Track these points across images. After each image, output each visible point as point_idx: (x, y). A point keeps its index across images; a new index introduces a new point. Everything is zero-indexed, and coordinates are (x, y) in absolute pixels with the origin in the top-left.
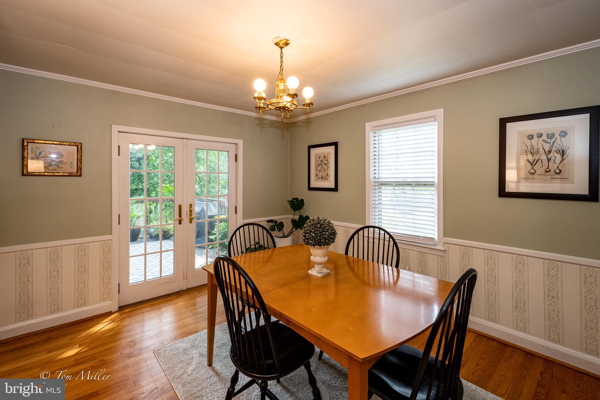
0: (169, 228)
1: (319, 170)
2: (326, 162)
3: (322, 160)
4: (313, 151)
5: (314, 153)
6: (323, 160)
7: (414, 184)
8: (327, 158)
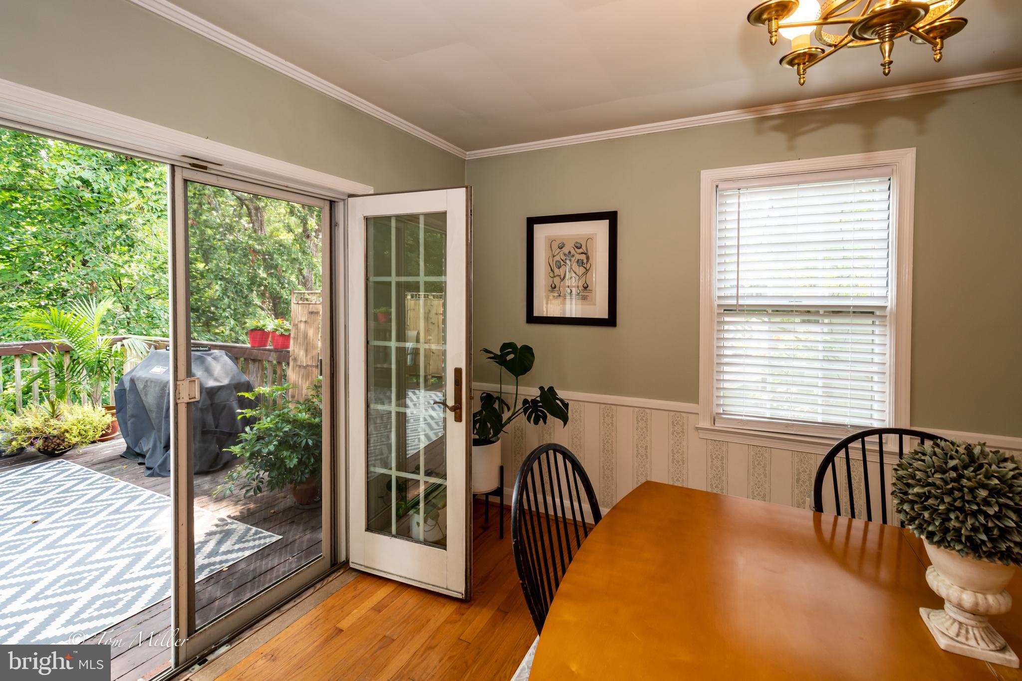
0: (66, 427)
1: (559, 276)
2: (583, 257)
3: (570, 252)
4: (542, 232)
5: (546, 237)
6: (573, 252)
7: (821, 312)
8: (584, 247)
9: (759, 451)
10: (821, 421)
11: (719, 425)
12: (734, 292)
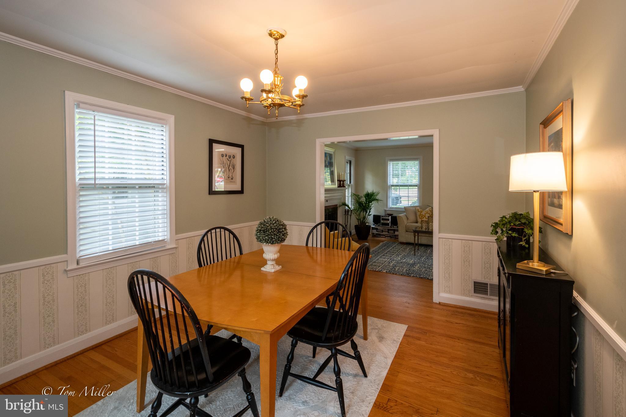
9: (110, 271)
10: (138, 244)
11: (82, 264)
12: (92, 176)
